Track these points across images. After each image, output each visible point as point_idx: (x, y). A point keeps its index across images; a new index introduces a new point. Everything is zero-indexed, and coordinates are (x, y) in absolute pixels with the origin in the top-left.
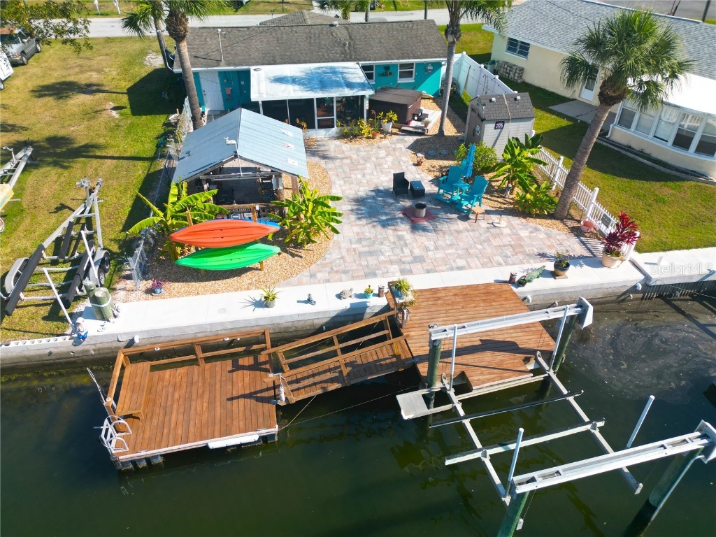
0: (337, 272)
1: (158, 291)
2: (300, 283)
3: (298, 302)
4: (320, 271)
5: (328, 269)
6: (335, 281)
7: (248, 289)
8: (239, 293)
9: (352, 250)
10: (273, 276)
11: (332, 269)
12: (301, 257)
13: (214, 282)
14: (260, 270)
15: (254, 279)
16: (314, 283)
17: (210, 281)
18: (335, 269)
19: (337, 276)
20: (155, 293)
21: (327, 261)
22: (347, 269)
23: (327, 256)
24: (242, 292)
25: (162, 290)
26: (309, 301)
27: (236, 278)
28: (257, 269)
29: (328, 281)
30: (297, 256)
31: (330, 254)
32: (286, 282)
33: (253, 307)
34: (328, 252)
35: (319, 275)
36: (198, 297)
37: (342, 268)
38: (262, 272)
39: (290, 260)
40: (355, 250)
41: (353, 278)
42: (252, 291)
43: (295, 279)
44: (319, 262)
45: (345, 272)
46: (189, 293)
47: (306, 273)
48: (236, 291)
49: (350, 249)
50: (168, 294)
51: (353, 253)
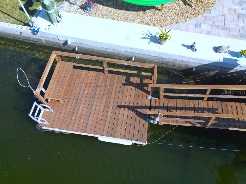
0: (218, 27)
1: (89, 9)
2: (187, 30)
3: (183, 45)
4: (204, 23)
5: (211, 23)
6: (215, 35)
7: (148, 24)
8: (141, 25)
9: (233, 10)
10: (168, 18)
11: (214, 23)
12: (191, 6)
13: (126, 12)
14: (160, 10)
15: (154, 17)
16: (198, 33)
17: (123, 10)
18: (216, 24)
19: (217, 31)
20: (86, 10)
21: (212, 15)
22: (226, 26)
23: (212, 10)
24: (144, 25)
25: (91, 9)
26: (192, 47)
27: (141, 12)
28: (157, 9)
29: (209, 33)
30: (188, 4)
31: (215, 9)
32: (176, 25)
33: (148, 40)
34: (213, 7)
35: (203, 26)
36: (113, 21)
37: (222, 24)
38: (161, 13)
39: (183, 7)
40: (235, 10)
41: (230, 36)
42: (150, 27)
43: (183, 25)
44: (204, 15)
45: (224, 29)
46: (107, 16)
47: (193, 21)
48: (139, 23)
49: (232, 9)
50: (94, 13)
51: (234, 13)
